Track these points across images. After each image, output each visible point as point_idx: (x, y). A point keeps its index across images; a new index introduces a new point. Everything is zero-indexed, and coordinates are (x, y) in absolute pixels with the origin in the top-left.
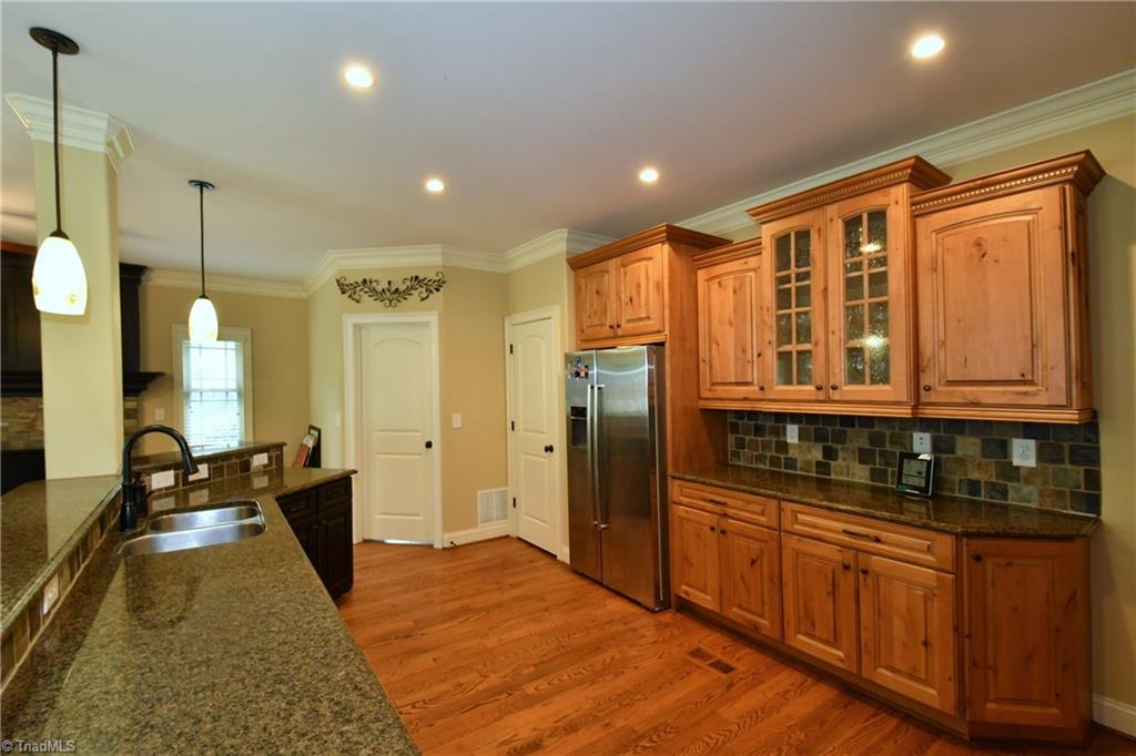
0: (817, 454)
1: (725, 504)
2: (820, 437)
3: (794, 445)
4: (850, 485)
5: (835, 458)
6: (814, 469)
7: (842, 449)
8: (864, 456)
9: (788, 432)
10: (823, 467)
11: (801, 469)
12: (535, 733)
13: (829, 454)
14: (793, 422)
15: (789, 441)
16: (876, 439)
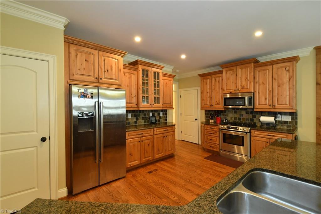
0: (135, 120)
1: (142, 134)
2: (135, 116)
3: (130, 119)
4: (141, 125)
5: (138, 120)
6: (134, 123)
7: (140, 118)
8: (143, 118)
9: (129, 115)
10: (136, 122)
11: (132, 124)
12: (193, 195)
13: (137, 119)
14: (130, 113)
15: (129, 117)
16: (145, 115)
